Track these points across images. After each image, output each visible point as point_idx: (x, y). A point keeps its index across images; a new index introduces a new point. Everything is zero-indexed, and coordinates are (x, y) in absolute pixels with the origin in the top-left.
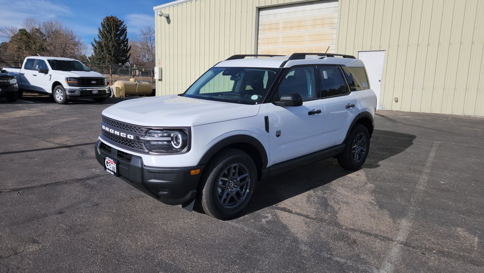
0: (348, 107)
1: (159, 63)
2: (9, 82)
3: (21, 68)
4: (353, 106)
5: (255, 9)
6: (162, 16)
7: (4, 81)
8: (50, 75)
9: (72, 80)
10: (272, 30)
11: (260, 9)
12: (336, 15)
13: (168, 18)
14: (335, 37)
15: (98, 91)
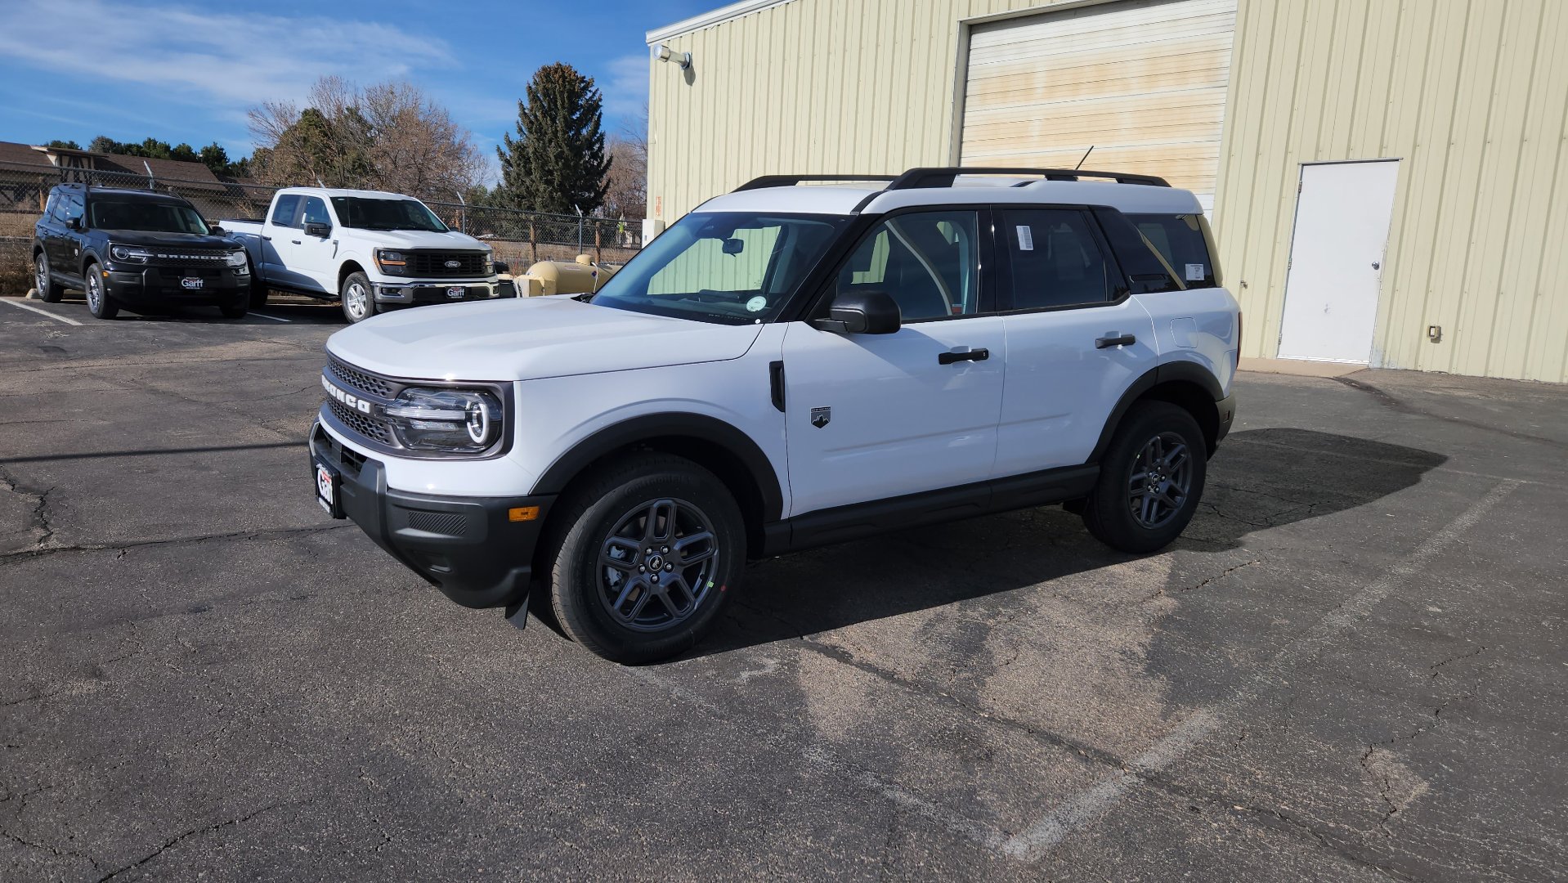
0: (1108, 343)
1: (658, 209)
2: (226, 260)
3: (262, 221)
4: (1128, 341)
5: (955, 29)
6: (669, 62)
7: (212, 258)
8: (336, 243)
9: (392, 256)
10: (1011, 94)
11: (972, 28)
12: (1228, 40)
13: (688, 66)
14: (1220, 114)
15: (463, 291)
